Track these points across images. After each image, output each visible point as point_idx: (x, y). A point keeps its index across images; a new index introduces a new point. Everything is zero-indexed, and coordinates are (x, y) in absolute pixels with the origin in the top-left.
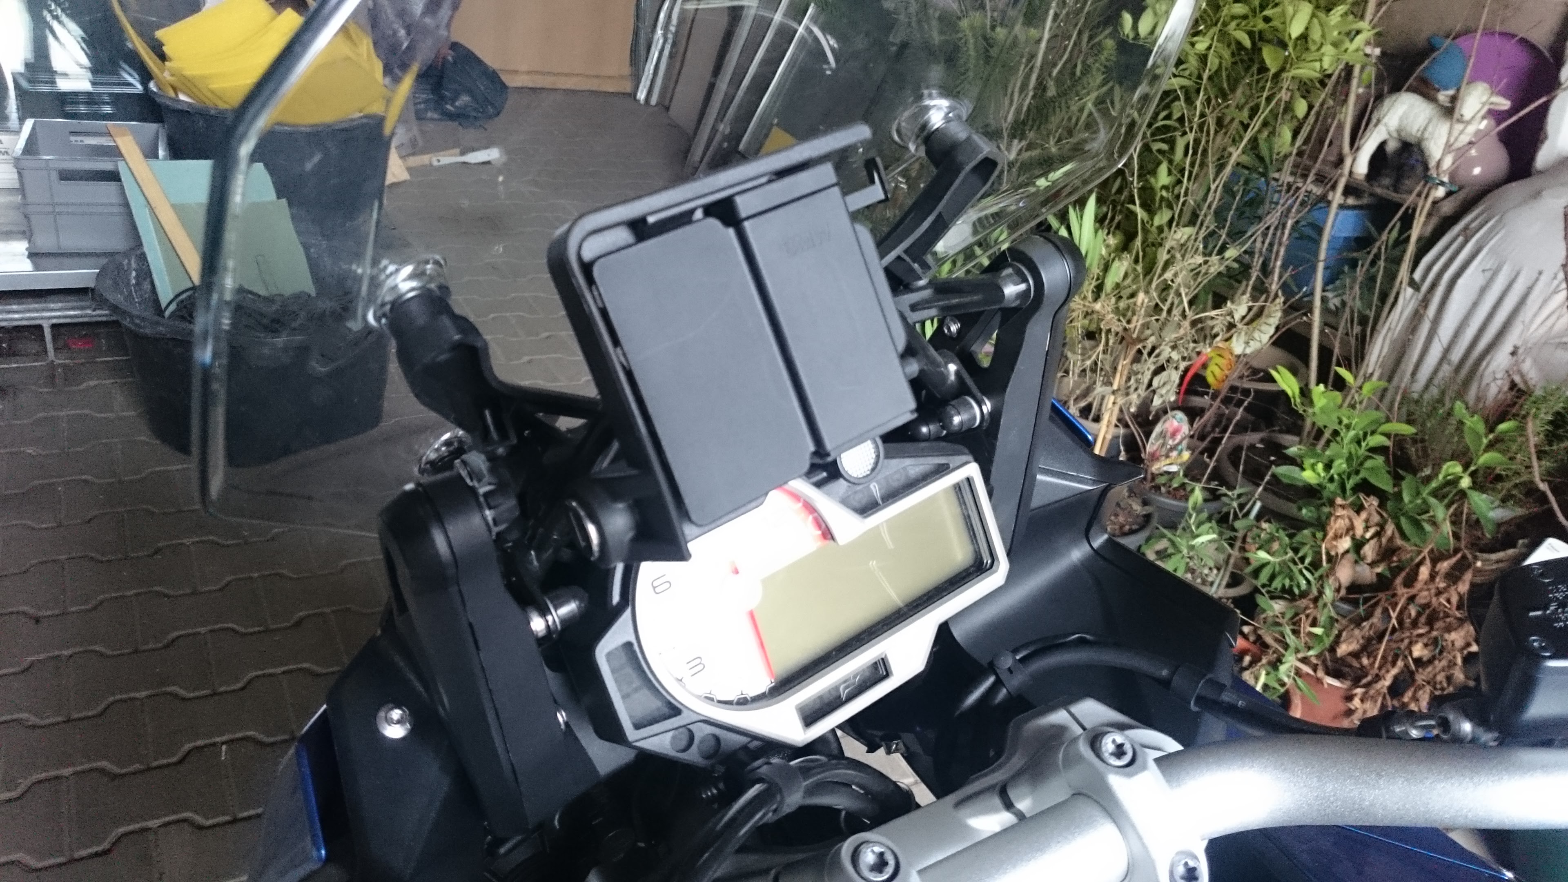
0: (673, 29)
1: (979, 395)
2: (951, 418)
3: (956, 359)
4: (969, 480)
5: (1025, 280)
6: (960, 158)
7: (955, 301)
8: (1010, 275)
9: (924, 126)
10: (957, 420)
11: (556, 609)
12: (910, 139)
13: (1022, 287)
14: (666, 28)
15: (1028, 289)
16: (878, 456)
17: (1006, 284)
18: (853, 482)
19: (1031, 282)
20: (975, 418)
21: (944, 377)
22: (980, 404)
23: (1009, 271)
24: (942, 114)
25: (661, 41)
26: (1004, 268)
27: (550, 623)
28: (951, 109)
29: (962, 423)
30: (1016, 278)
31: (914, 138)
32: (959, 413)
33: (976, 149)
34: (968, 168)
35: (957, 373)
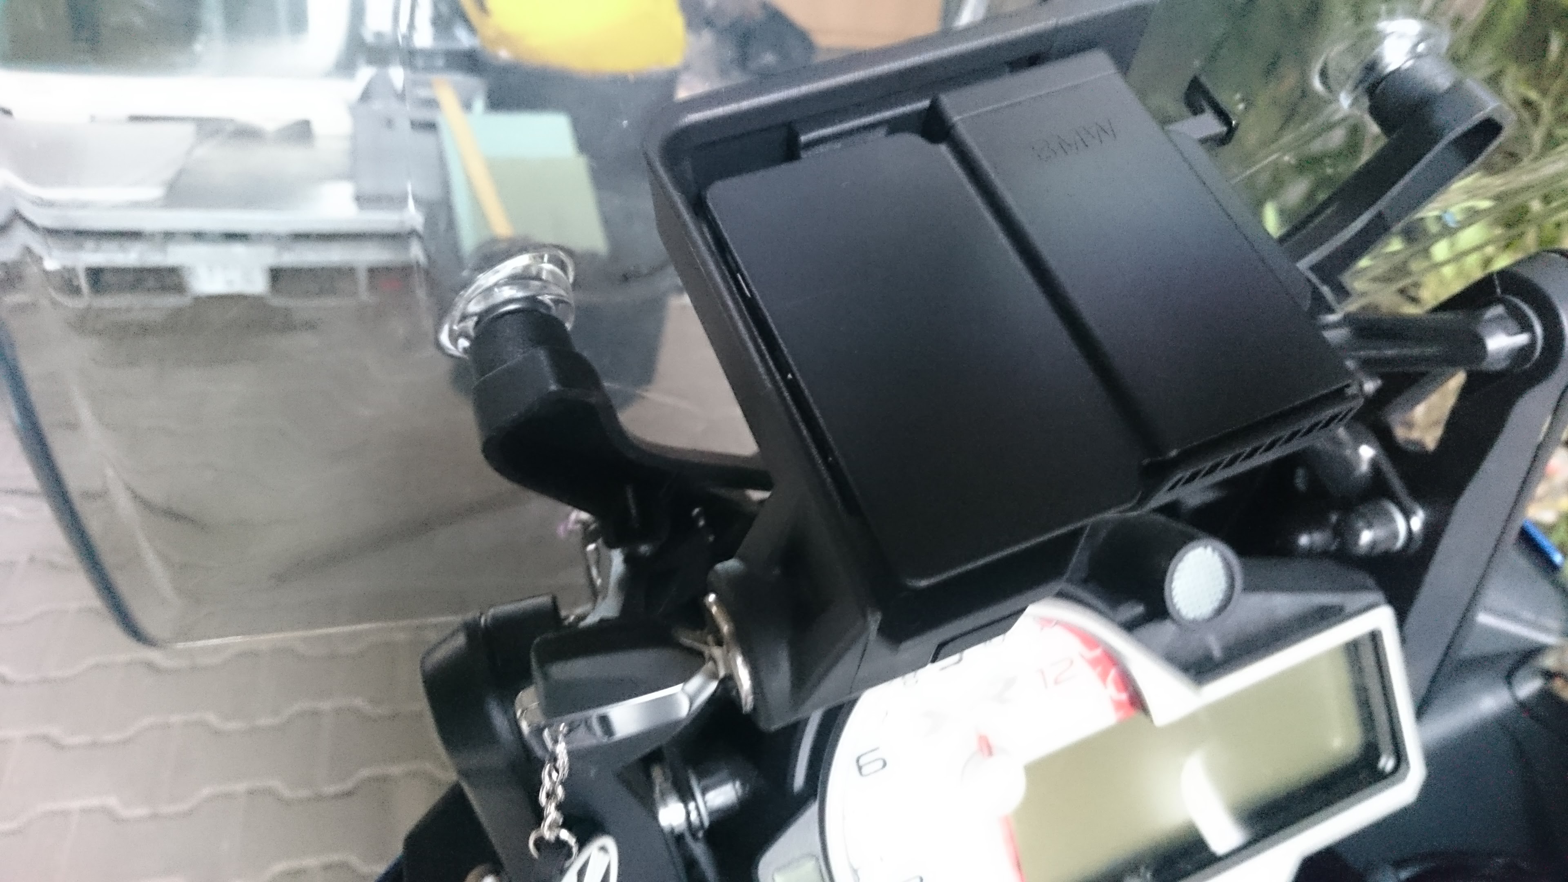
1: (1407, 501)
2: (1357, 536)
3: (1372, 438)
4: (1375, 637)
5: (1525, 326)
6: (1441, 117)
7: (1390, 353)
8: (1499, 318)
9: (1371, 67)
10: (1366, 537)
11: (704, 792)
12: (1342, 86)
13: (1522, 339)
15: (1532, 344)
16: (1231, 586)
17: (1492, 334)
18: (1187, 627)
19: (1538, 329)
20: (1395, 536)
21: (1349, 466)
22: (1407, 515)
23: (1498, 310)
24: (1407, 45)
26: (1489, 304)
27: (694, 817)
28: (1424, 37)
29: (1374, 544)
30: (1512, 324)
31: (1349, 85)
32: (1370, 526)
33: (1472, 104)
34: (1452, 136)
35: (1374, 464)
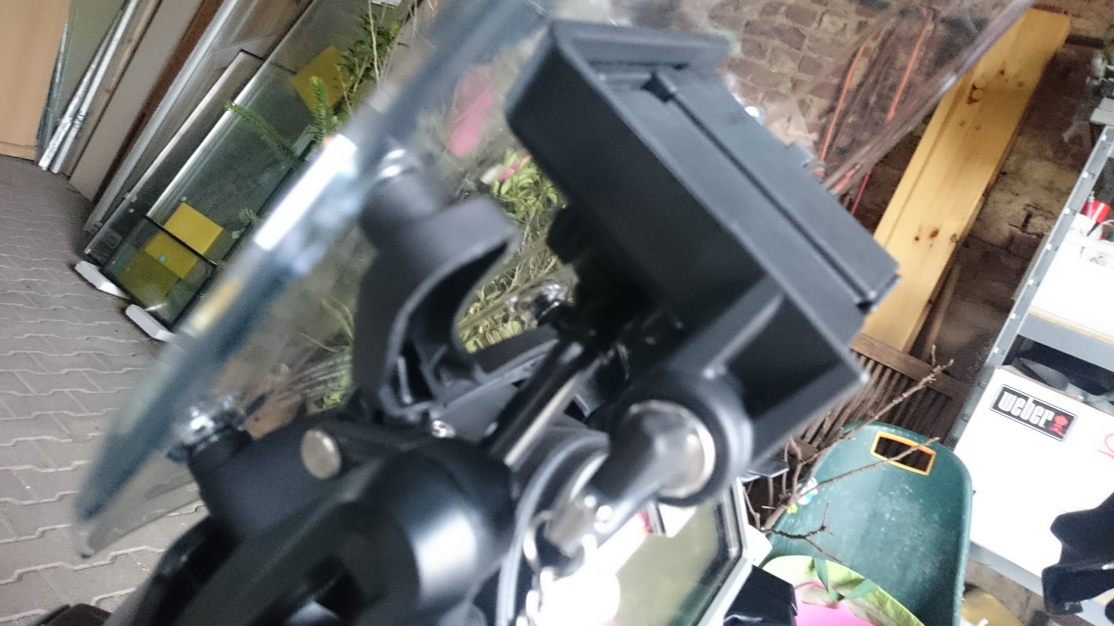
0: (81, 118)
14: (75, 117)
25: (69, 125)
